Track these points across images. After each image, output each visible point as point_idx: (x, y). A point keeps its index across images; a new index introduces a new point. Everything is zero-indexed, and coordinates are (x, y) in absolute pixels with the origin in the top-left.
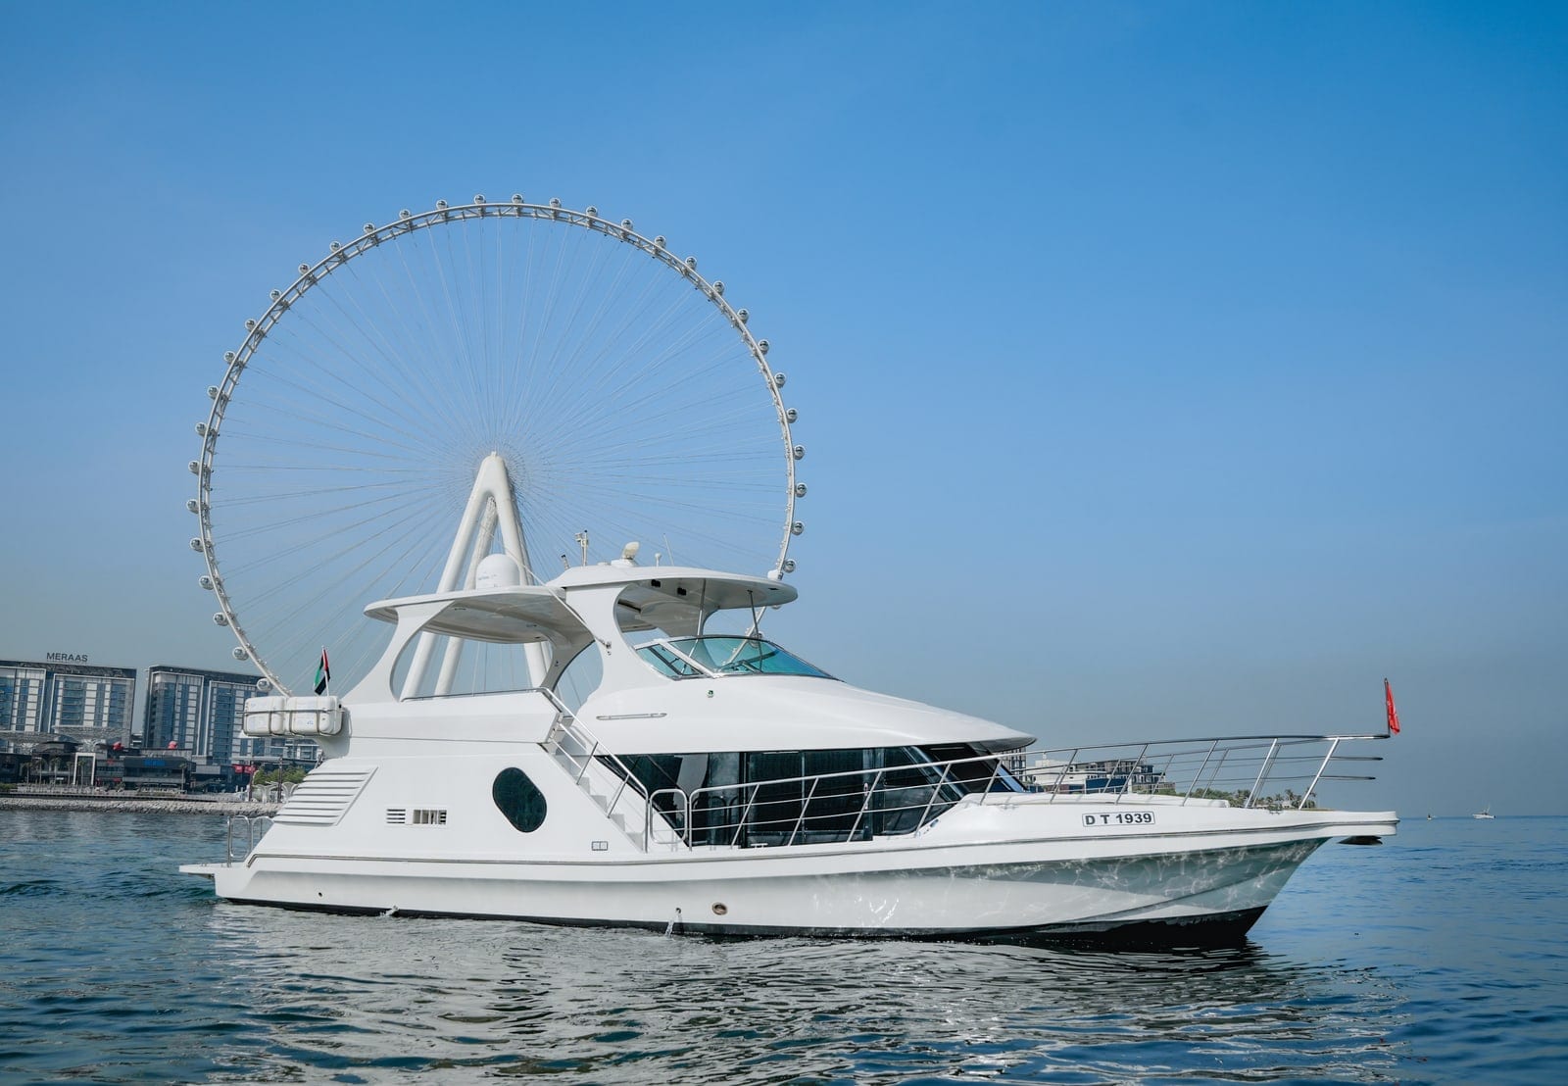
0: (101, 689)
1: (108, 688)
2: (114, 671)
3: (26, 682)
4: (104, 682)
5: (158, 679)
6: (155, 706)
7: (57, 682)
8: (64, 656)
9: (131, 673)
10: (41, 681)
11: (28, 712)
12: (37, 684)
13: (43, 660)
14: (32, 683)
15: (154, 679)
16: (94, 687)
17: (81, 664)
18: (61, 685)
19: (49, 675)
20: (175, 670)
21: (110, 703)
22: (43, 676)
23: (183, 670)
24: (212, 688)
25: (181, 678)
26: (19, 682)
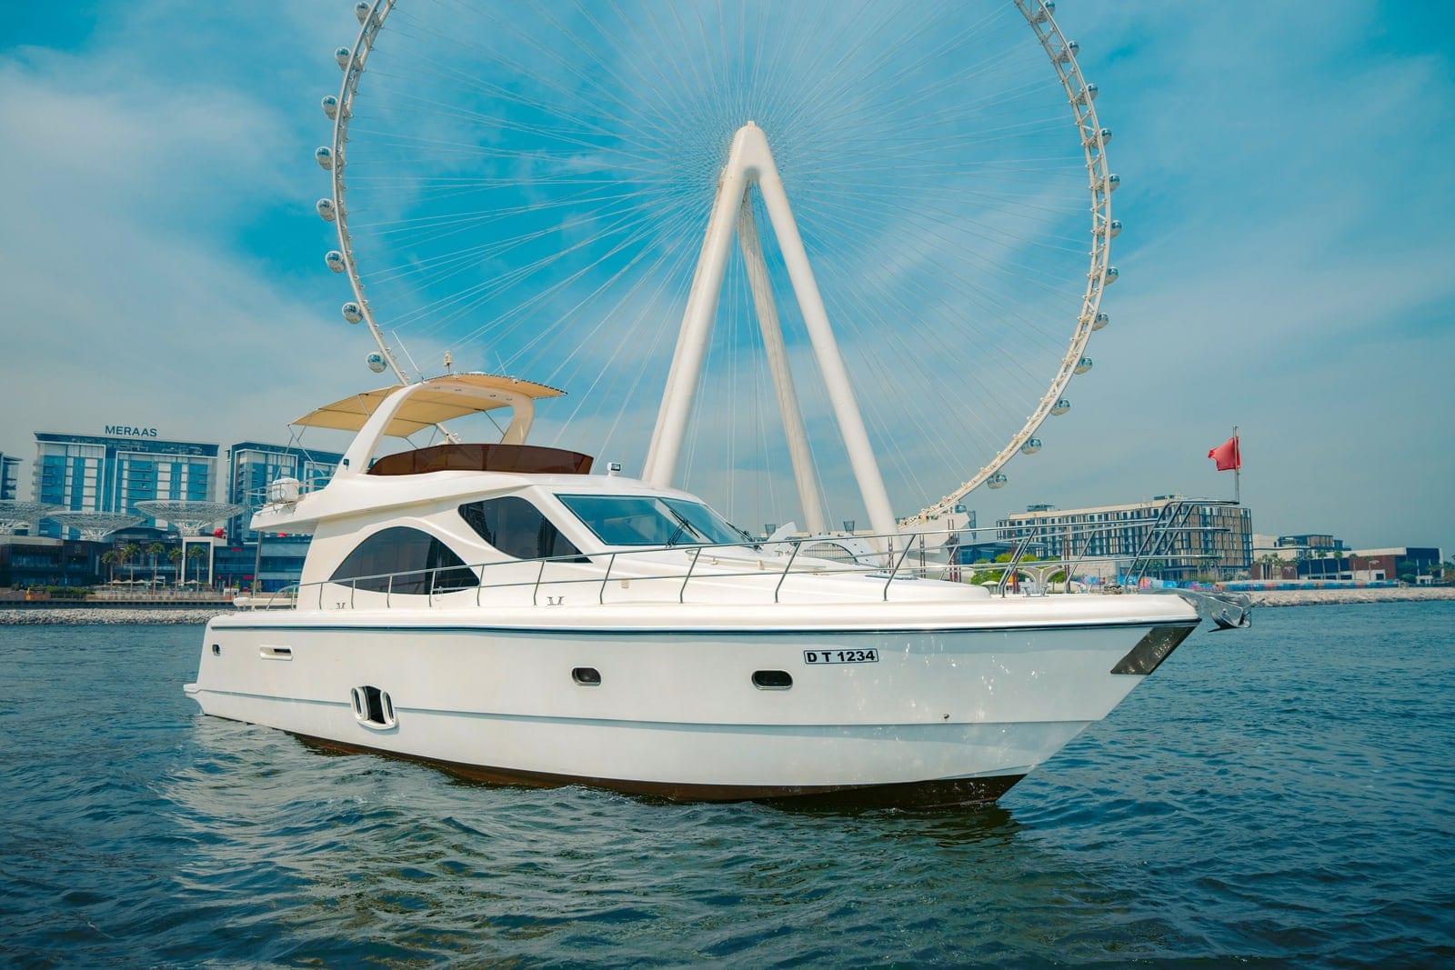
0: (176, 469)
1: (185, 469)
2: (189, 448)
3: (80, 462)
4: (179, 461)
5: (243, 460)
6: (241, 492)
7: (121, 462)
8: (127, 430)
9: (210, 450)
10: (100, 461)
11: (84, 499)
12: (94, 463)
13: (102, 434)
14: (88, 463)
15: (238, 461)
16: (168, 468)
17: (145, 438)
18: (126, 465)
19: (110, 453)
20: (263, 447)
21: (188, 487)
22: (102, 454)
23: (273, 448)
24: (308, 471)
25: (270, 457)
26: (71, 462)
